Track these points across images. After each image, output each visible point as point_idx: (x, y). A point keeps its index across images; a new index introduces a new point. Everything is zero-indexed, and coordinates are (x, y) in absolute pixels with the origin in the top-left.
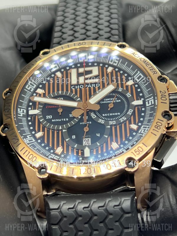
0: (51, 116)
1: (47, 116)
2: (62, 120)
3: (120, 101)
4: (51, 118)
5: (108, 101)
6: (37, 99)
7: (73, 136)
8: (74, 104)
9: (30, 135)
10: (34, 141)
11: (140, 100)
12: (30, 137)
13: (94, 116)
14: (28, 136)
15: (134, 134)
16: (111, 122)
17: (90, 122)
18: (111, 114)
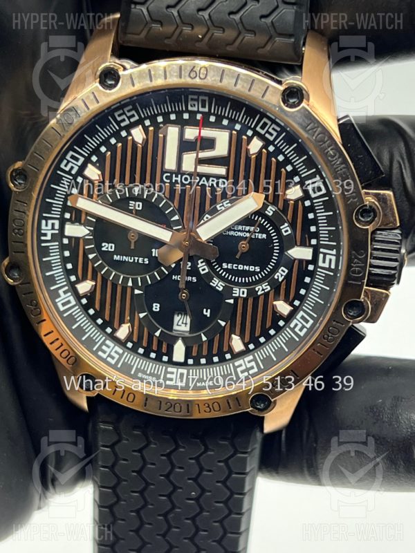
0: (113, 245)
1: (103, 244)
2: (134, 259)
3: (264, 236)
4: (113, 250)
5: (239, 231)
6: (83, 204)
7: (154, 305)
8: (164, 234)
9: (66, 288)
10: (73, 302)
11: (308, 245)
12: (65, 292)
13: (203, 268)
14: (61, 292)
15: (281, 323)
16: (238, 292)
17: (194, 278)
18: (241, 267)
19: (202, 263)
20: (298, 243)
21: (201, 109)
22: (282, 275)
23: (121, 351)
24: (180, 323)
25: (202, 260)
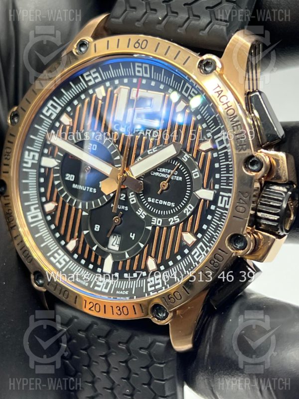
0: (74, 176)
1: (67, 175)
2: (87, 189)
3: (181, 178)
4: (73, 180)
5: (163, 173)
6: (55, 140)
7: (96, 225)
8: (106, 169)
9: (37, 206)
10: (40, 217)
11: (212, 188)
12: (35, 209)
13: (133, 199)
14: (32, 208)
15: (186, 251)
16: (155, 221)
17: (126, 207)
18: (161, 202)
19: (132, 195)
20: (205, 186)
21: (145, 75)
22: (189, 211)
23: (68, 259)
24: (114, 244)
25: (133, 193)
